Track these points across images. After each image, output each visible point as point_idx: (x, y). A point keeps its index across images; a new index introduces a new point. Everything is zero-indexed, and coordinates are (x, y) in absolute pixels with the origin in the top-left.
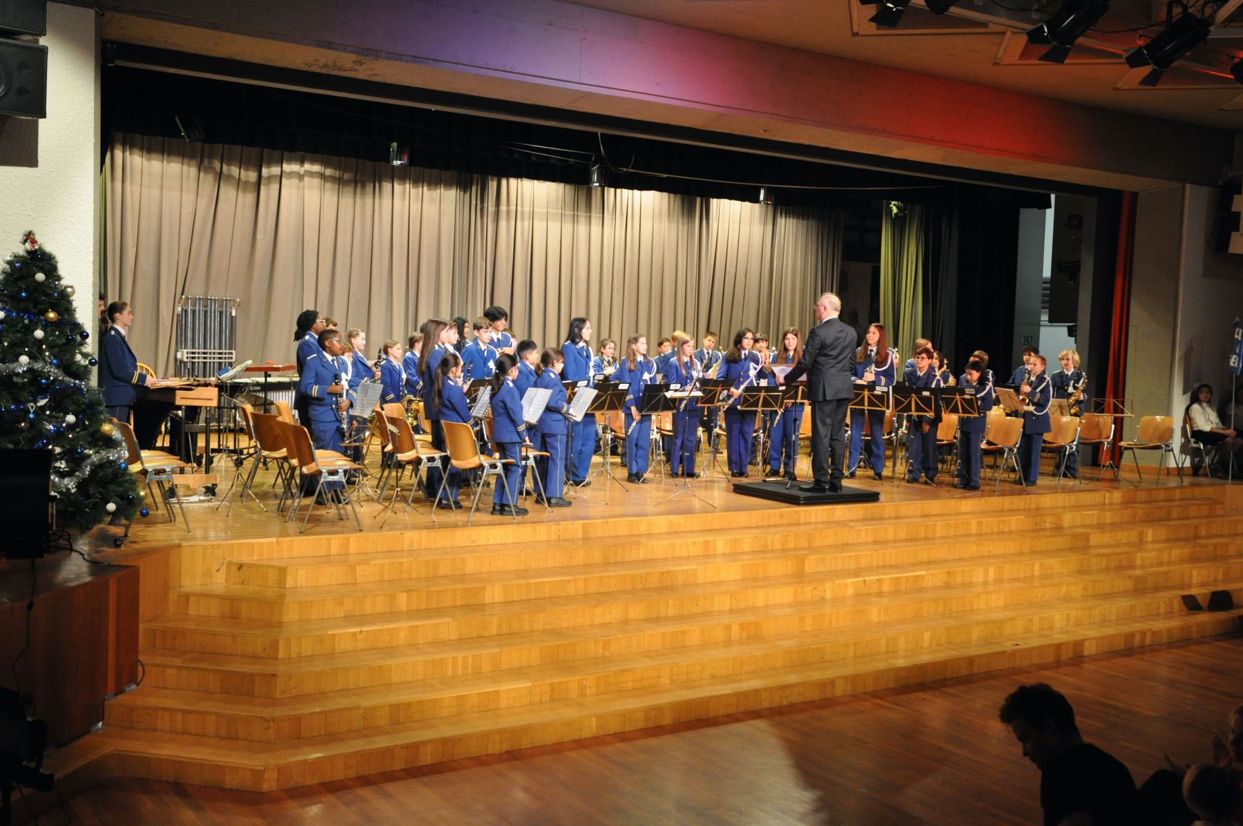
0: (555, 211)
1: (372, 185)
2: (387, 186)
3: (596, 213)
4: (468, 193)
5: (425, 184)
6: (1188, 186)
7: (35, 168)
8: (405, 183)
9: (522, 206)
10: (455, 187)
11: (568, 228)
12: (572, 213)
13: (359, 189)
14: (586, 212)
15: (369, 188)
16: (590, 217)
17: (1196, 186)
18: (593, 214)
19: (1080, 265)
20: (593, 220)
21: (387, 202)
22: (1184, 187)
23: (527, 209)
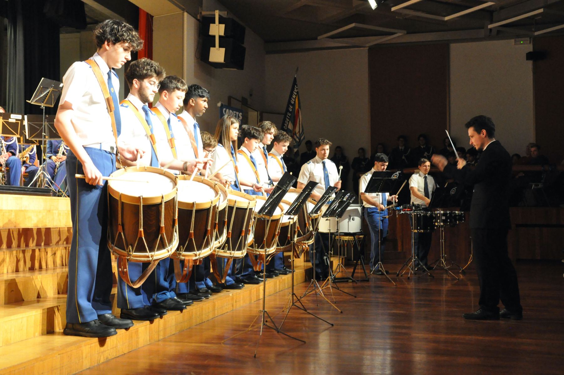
6: (186, 14)
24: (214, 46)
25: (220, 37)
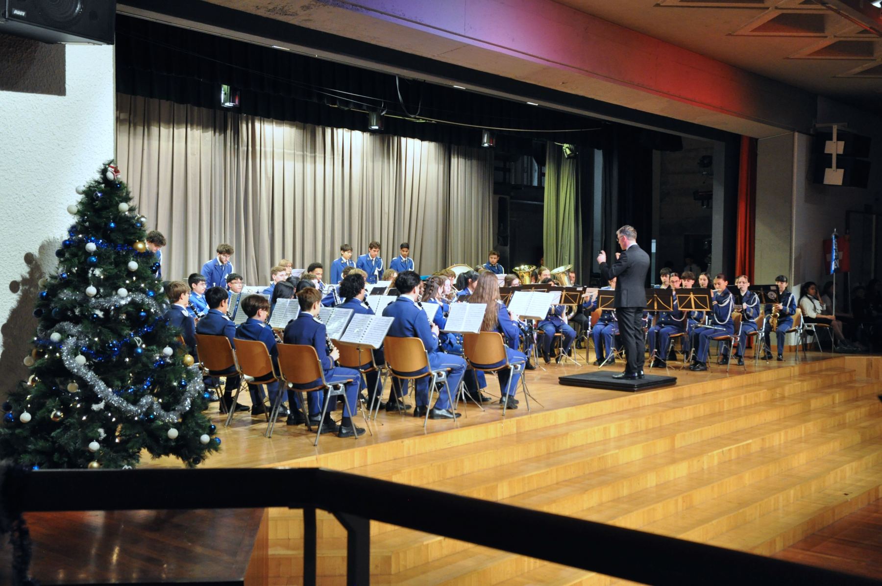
0: (289, 151)
1: (142, 128)
2: (155, 130)
3: (319, 153)
4: (223, 135)
5: (189, 126)
6: (796, 134)
7: (63, 97)
8: (169, 128)
9: (265, 147)
10: (211, 129)
11: (299, 165)
12: (302, 153)
13: (132, 129)
14: (311, 153)
15: (140, 129)
16: (315, 157)
17: (802, 134)
18: (317, 154)
19: (712, 195)
20: (317, 159)
21: (155, 143)
22: (794, 136)
23: (269, 149)
24: (830, 167)
25: (838, 155)
